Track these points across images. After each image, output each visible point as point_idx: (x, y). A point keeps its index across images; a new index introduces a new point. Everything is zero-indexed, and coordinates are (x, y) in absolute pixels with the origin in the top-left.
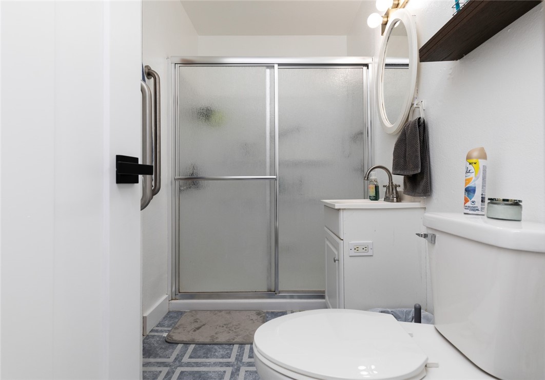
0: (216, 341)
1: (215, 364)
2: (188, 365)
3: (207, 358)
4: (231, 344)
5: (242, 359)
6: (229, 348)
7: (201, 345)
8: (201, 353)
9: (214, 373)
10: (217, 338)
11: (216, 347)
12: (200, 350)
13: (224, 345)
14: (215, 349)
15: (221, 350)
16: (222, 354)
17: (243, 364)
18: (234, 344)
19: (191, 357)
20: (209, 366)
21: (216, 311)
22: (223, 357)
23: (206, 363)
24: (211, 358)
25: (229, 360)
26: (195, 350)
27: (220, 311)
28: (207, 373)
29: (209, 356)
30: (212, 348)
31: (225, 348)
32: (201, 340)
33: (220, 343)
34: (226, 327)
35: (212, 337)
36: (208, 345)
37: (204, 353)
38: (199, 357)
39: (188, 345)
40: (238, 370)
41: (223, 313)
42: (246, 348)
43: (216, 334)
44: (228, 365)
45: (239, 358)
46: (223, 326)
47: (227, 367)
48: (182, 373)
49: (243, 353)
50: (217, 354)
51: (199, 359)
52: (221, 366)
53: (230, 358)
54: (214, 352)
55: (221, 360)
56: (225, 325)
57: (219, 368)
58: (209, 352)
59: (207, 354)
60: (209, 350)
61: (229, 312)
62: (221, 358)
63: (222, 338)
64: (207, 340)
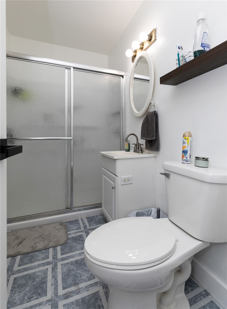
0: (36, 249)
1: (39, 266)
2: (19, 271)
3: (32, 263)
4: (47, 249)
5: (57, 257)
6: (46, 252)
7: (25, 255)
8: (26, 260)
9: (40, 272)
10: (36, 247)
11: (37, 253)
12: (26, 258)
13: (42, 251)
14: (37, 255)
15: (41, 255)
16: (43, 258)
17: (59, 260)
18: (49, 248)
19: (19, 266)
20: (35, 268)
21: (31, 228)
22: (43, 259)
23: (32, 266)
24: (35, 262)
25: (48, 260)
26: (21, 260)
27: (34, 227)
28: (34, 273)
29: (33, 261)
30: (34, 255)
31: (44, 253)
32: (25, 251)
33: (39, 250)
34: (41, 238)
35: (32, 247)
36: (31, 253)
37: (29, 260)
38: (26, 264)
39: (15, 257)
40: (56, 265)
41: (36, 228)
42: (58, 249)
43: (35, 244)
44: (48, 263)
45: (55, 257)
46: (39, 238)
47: (48, 265)
48: (15, 279)
49: (57, 253)
50: (39, 258)
51: (26, 265)
52: (44, 266)
53: (48, 258)
54: (37, 257)
55: (43, 262)
56: (39, 236)
57: (42, 267)
58: (32, 258)
59: (31, 260)
60: (32, 257)
61: (40, 226)
62: (42, 260)
63: (40, 246)
64: (30, 250)
